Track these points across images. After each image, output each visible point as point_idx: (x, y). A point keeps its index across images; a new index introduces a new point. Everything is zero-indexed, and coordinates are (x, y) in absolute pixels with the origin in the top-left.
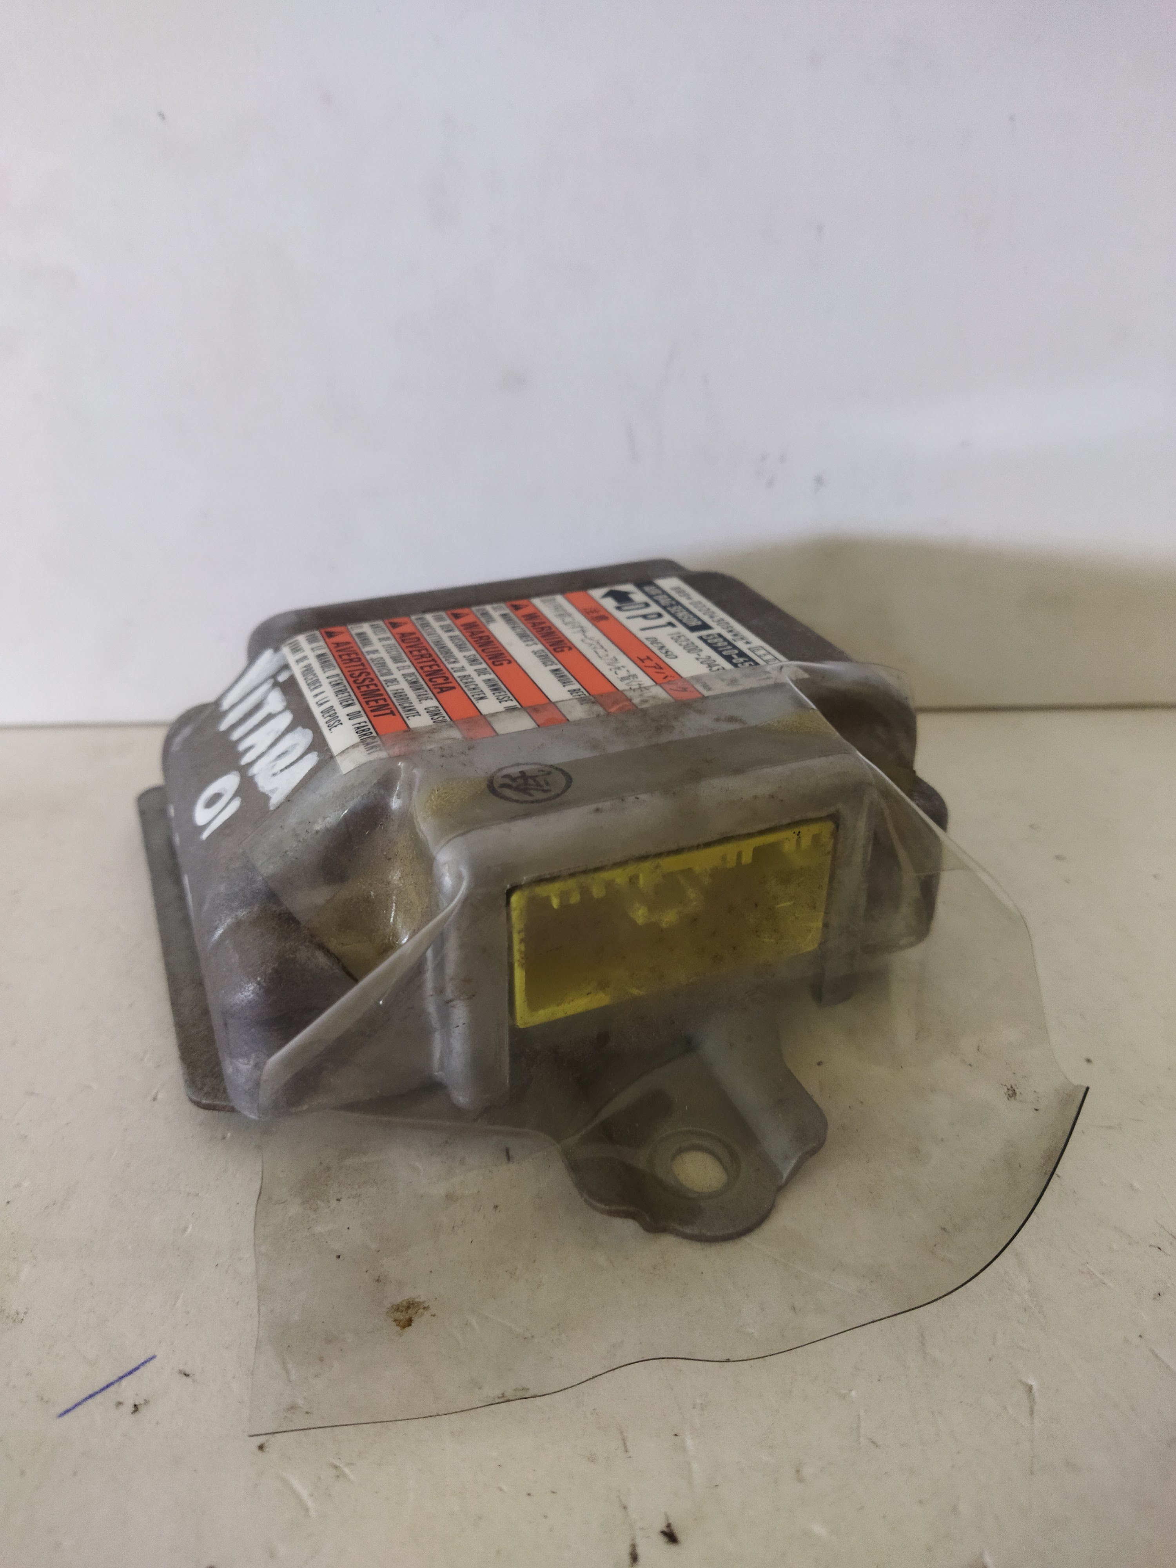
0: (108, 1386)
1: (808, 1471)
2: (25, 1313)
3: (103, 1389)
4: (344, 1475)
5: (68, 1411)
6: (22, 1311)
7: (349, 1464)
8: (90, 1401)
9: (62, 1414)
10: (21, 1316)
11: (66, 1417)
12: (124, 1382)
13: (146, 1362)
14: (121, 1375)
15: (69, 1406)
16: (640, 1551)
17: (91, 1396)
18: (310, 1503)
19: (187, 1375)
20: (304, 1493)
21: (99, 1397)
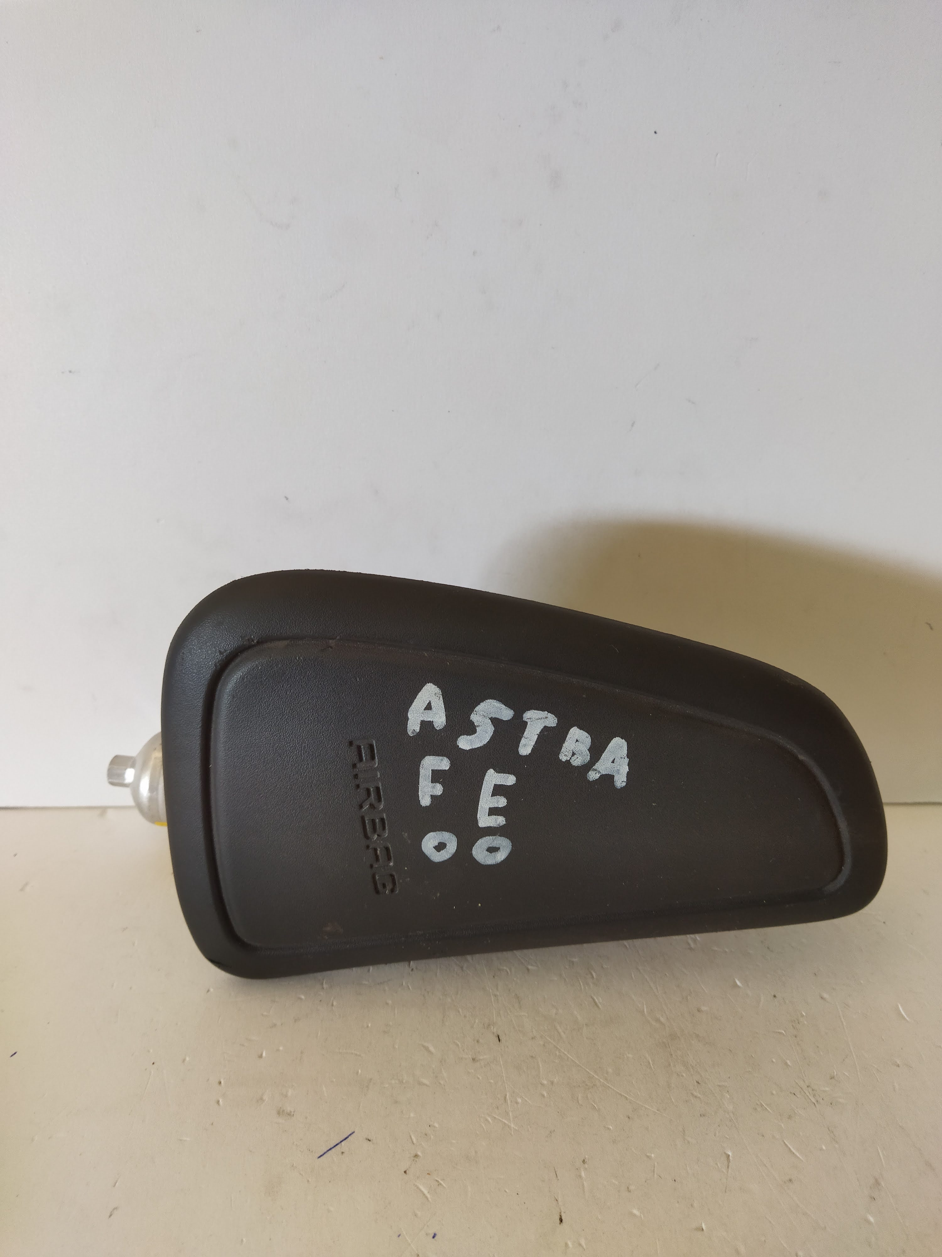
0: (337, 1145)
1: (632, 1188)
2: (294, 1112)
3: (335, 1146)
4: (441, 1184)
5: (321, 1156)
6: (293, 1110)
7: (443, 1180)
8: (329, 1151)
9: (319, 1157)
10: (292, 1113)
11: (321, 1158)
12: (343, 1143)
13: (350, 1135)
14: (342, 1140)
15: (322, 1154)
16: (563, 1218)
17: (330, 1149)
18: (428, 1196)
19: (370, 1141)
20: (426, 1192)
21: (333, 1150)
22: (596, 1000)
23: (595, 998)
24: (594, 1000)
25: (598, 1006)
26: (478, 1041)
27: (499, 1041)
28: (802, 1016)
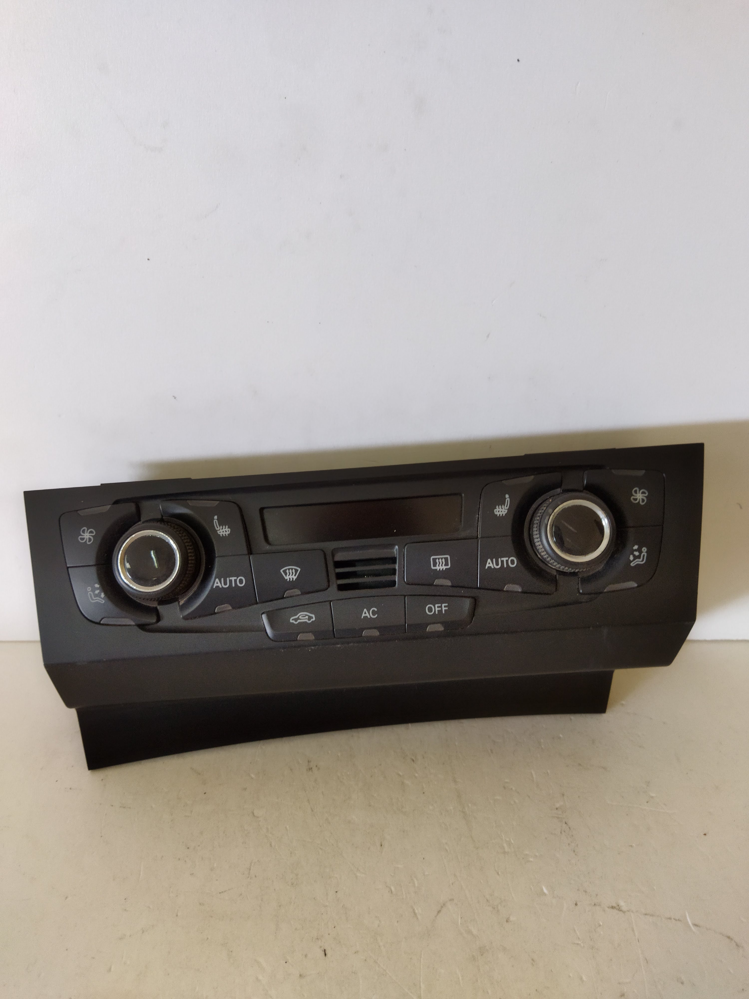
22: (416, 911)
23: (415, 909)
24: (414, 910)
25: (417, 918)
26: (306, 956)
27: (325, 955)
28: (600, 925)
